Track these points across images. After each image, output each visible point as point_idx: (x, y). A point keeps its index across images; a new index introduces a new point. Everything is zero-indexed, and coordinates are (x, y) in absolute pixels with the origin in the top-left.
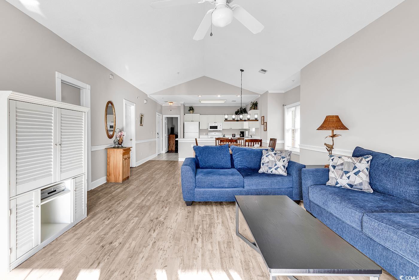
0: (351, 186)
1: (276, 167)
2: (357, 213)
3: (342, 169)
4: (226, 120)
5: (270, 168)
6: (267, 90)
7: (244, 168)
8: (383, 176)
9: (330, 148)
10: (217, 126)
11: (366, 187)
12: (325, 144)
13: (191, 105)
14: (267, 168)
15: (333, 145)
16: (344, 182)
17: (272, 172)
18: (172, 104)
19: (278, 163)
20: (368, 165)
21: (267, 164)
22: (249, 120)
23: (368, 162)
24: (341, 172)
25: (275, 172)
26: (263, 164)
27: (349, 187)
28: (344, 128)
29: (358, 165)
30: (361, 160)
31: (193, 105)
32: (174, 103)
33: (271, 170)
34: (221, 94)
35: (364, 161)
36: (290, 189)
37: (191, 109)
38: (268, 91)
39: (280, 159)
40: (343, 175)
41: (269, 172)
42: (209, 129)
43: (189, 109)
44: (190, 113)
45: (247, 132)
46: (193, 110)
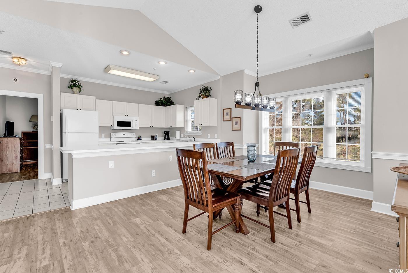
10: (130, 122)
13: (74, 77)
18: (23, 62)
32: (28, 59)
42: (116, 127)
43: (71, 85)
44: (74, 93)
45: (178, 132)
46: (79, 86)
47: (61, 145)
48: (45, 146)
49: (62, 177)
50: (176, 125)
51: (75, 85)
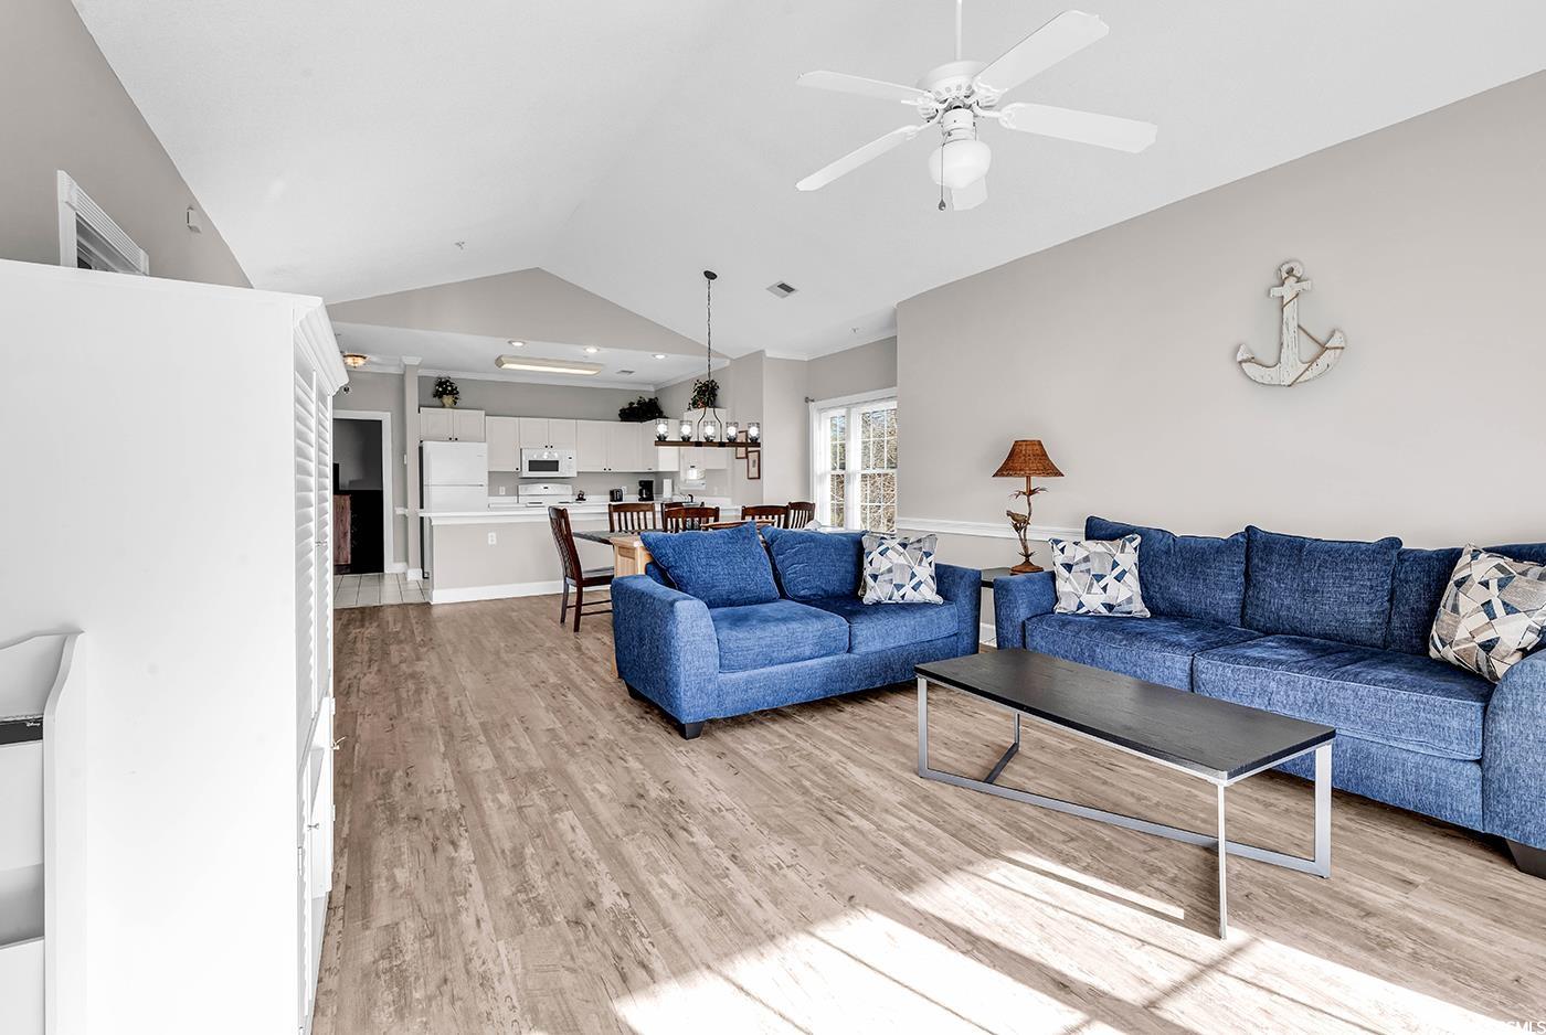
0: (1110, 607)
1: (915, 581)
2: (1178, 658)
3: (1088, 571)
4: (662, 441)
5: (899, 587)
6: (762, 348)
7: (814, 595)
8: (1171, 579)
9: (1020, 523)
10: (557, 462)
11: (1139, 608)
12: (1009, 514)
13: (444, 374)
14: (889, 588)
15: (1030, 514)
16: (1094, 602)
17: (903, 597)
18: (360, 362)
19: (917, 569)
20: (1134, 557)
21: (887, 577)
22: (686, 441)
23: (1135, 549)
24: (1087, 578)
25: (912, 596)
26: (875, 577)
27: (1104, 612)
28: (1052, 471)
29: (1119, 557)
30: (1124, 546)
31: (453, 376)
32: (368, 357)
33: (901, 593)
34: (599, 344)
35: (1130, 548)
36: (952, 639)
37: (444, 391)
38: (763, 351)
39: (921, 560)
40: (1091, 585)
41: (897, 597)
42: (526, 473)
43: (438, 391)
44: (443, 406)
45: (667, 483)
46: (454, 392)
47: (422, 507)
48: (394, 511)
49: (423, 568)
50: (657, 466)
51: (444, 392)
